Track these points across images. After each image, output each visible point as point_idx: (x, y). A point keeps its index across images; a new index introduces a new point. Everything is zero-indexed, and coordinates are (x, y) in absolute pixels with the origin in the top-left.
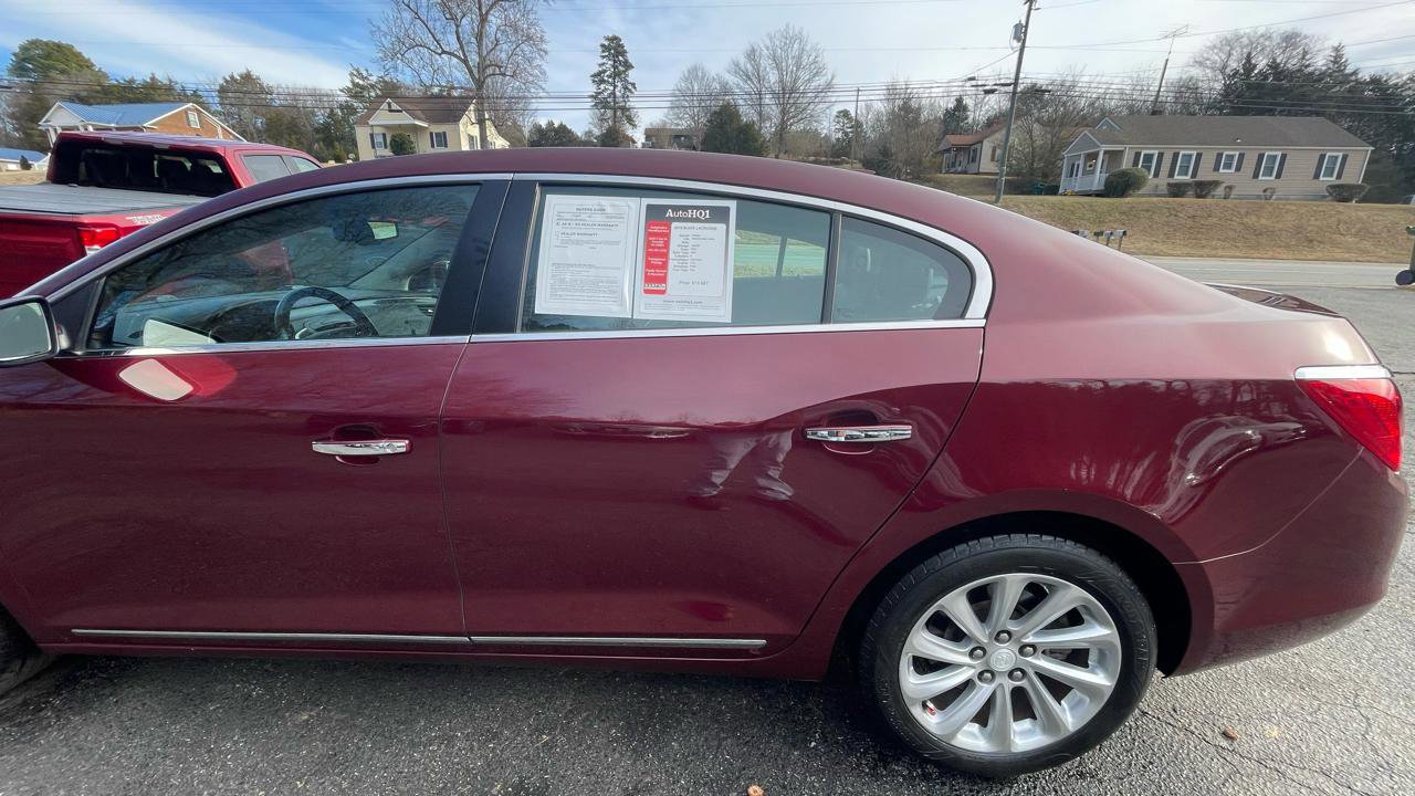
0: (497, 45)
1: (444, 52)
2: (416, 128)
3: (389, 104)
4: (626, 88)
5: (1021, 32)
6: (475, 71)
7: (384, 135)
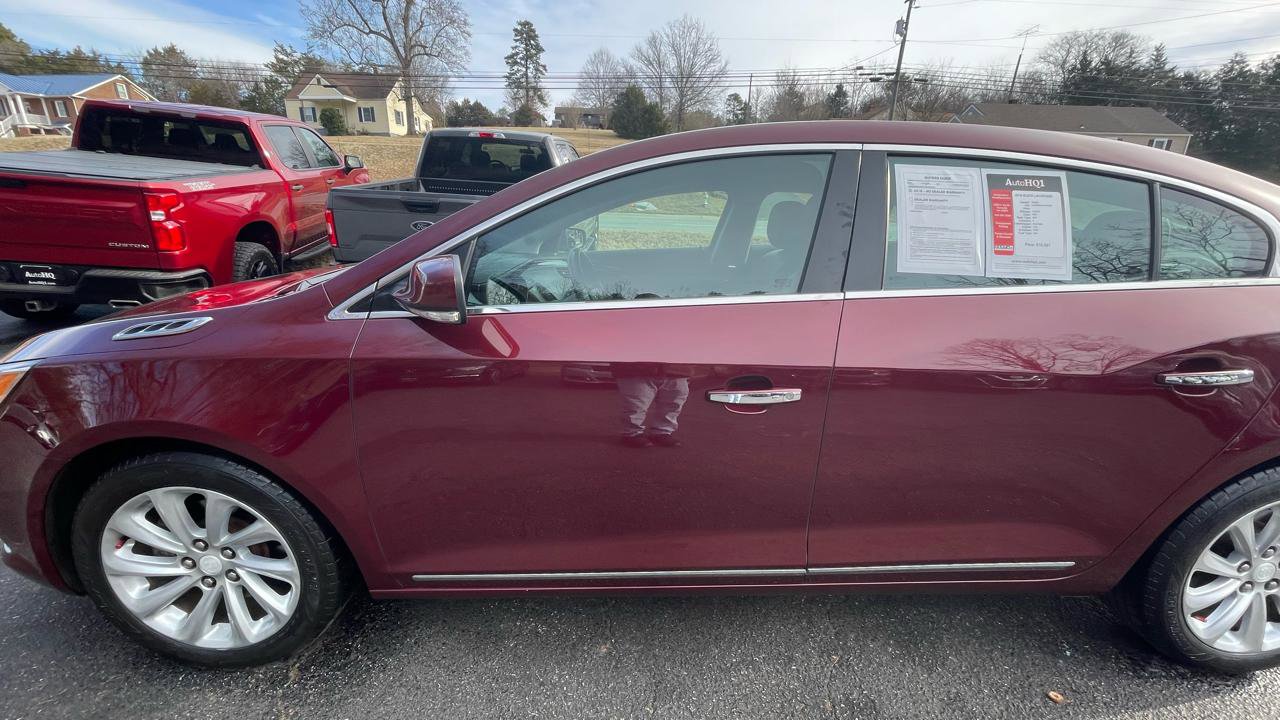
0: (422, 26)
1: (371, 32)
2: (345, 104)
3: (318, 80)
4: (537, 70)
5: (902, 27)
6: (401, 50)
7: (313, 109)
